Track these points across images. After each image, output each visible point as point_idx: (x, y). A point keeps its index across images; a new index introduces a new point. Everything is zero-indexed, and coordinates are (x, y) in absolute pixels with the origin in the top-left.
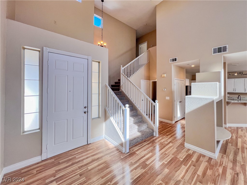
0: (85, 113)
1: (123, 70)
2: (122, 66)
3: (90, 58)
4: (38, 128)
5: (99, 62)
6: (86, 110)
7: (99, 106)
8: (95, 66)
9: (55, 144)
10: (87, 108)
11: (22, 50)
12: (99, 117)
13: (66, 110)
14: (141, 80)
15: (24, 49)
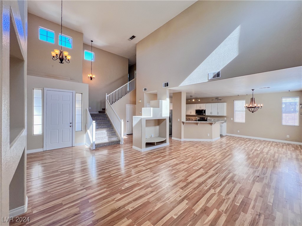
0: (70, 126)
1: (108, 97)
2: (107, 94)
3: (74, 92)
4: (41, 133)
5: (82, 94)
6: (71, 125)
7: (82, 123)
8: (78, 96)
9: (51, 143)
10: (72, 127)
11: (33, 90)
12: (82, 131)
13: (58, 124)
14: (127, 105)
15: (33, 89)
